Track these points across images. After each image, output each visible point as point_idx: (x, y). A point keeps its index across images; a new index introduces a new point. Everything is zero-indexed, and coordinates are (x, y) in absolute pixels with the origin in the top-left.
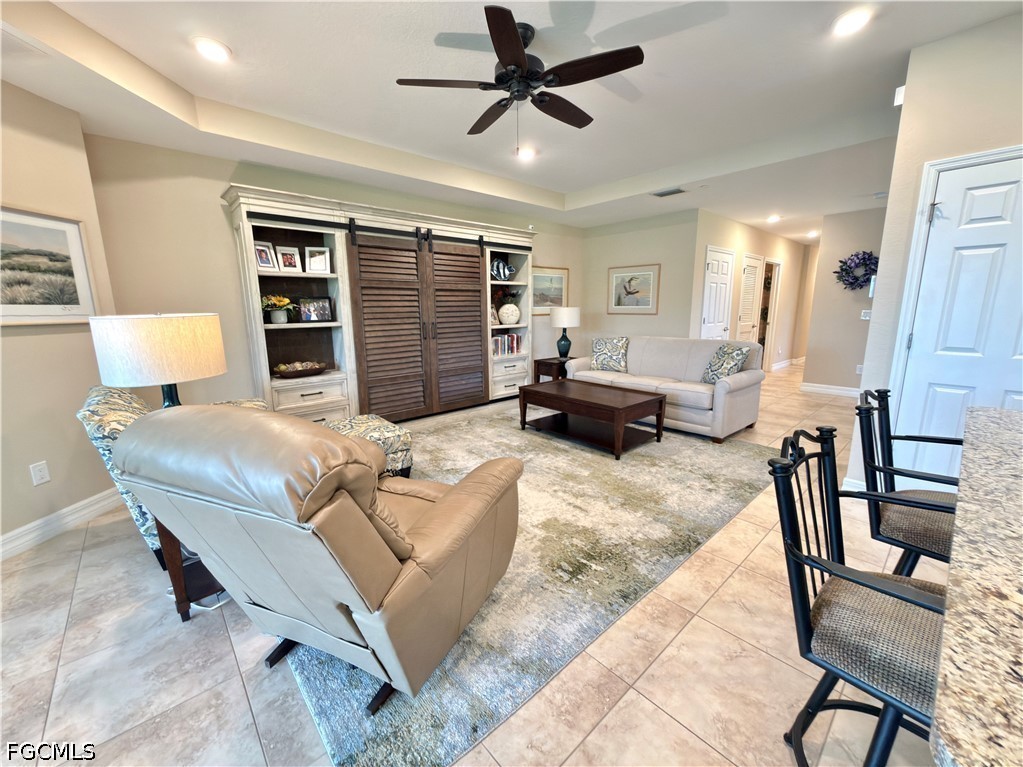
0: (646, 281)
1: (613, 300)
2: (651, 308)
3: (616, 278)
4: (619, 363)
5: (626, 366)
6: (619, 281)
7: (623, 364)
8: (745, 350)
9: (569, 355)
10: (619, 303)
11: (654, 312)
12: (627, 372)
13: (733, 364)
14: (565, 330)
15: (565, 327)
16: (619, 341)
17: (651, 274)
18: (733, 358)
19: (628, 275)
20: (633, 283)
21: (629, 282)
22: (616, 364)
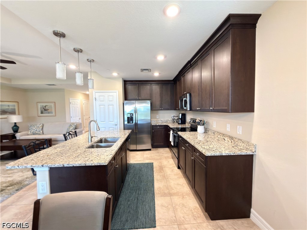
0: (51, 107)
1: (40, 112)
2: (53, 114)
3: (40, 105)
4: (40, 132)
5: (43, 132)
6: (41, 106)
7: (41, 132)
8: (75, 124)
9: (18, 131)
10: (42, 113)
11: (55, 115)
12: (43, 134)
13: (72, 128)
14: (15, 123)
15: (15, 122)
16: (39, 125)
17: (53, 105)
18: (72, 127)
19: (44, 104)
20: (46, 107)
21: (45, 107)
22: (39, 132)
